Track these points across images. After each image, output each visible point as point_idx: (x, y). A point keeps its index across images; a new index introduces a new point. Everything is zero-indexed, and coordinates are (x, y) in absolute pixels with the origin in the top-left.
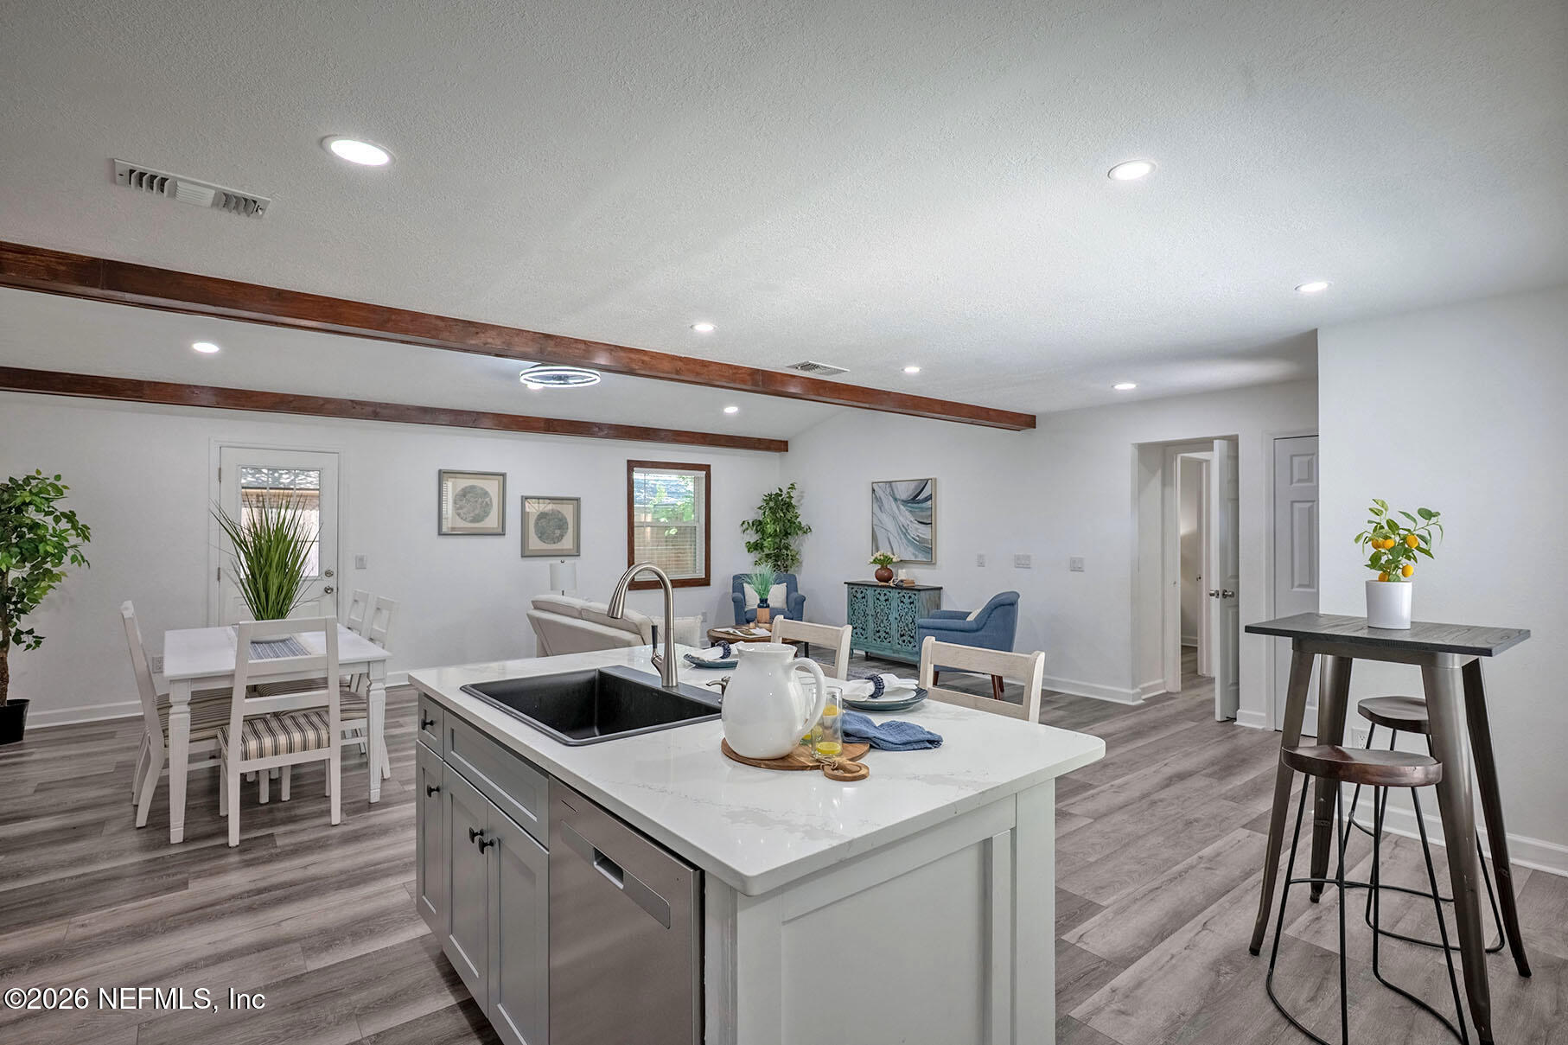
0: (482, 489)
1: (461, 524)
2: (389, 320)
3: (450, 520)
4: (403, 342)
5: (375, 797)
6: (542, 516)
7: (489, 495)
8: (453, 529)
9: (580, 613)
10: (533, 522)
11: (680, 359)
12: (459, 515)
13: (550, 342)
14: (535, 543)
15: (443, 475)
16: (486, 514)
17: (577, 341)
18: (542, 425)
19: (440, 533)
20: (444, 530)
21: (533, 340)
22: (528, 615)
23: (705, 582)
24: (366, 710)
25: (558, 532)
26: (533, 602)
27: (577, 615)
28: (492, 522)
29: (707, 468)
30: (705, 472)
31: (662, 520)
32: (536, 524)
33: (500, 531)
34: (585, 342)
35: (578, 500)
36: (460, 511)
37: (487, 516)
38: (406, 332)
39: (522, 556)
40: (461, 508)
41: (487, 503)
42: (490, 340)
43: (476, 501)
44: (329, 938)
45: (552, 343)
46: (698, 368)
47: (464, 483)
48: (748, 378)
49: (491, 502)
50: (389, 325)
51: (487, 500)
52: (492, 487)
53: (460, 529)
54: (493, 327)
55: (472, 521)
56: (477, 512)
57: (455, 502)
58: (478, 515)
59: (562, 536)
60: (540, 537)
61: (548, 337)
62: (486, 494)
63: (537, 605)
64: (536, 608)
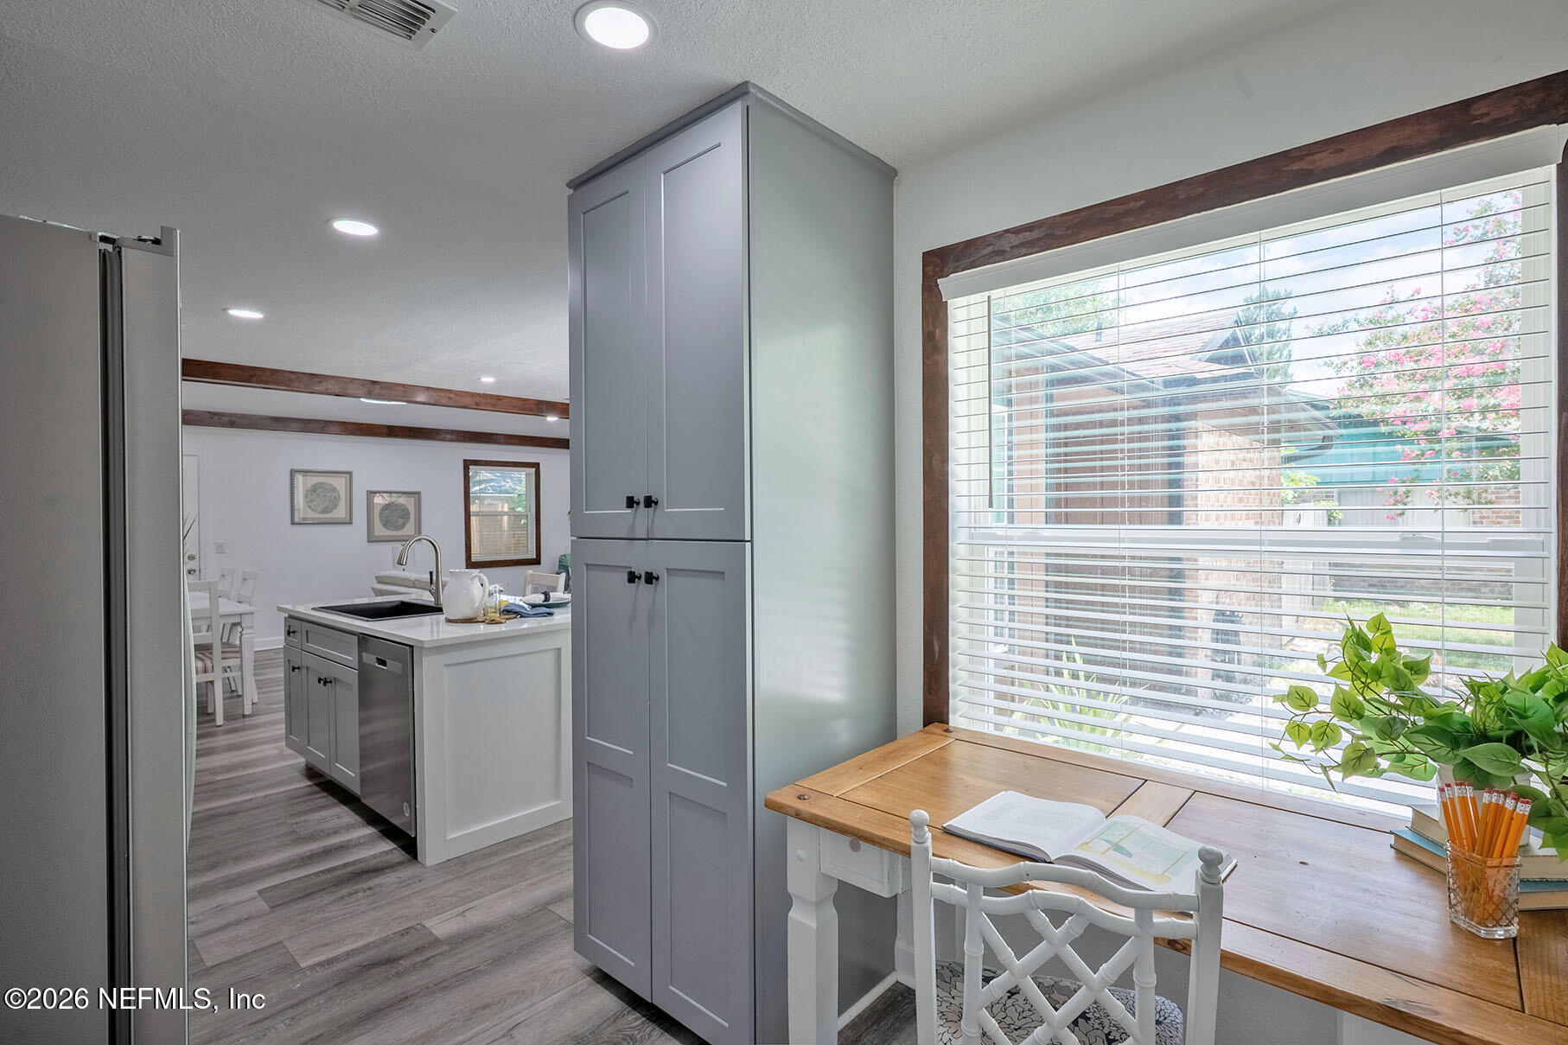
0: (330, 485)
1: (311, 515)
2: (254, 375)
3: (301, 510)
4: (264, 388)
5: (248, 711)
6: (386, 507)
7: (337, 491)
8: (304, 519)
9: (414, 584)
10: (378, 511)
11: (479, 395)
12: (310, 507)
13: (376, 386)
14: (380, 530)
15: (293, 473)
16: (335, 506)
17: (397, 385)
18: (385, 431)
19: (293, 523)
20: (296, 520)
21: (364, 385)
22: (373, 589)
23: (536, 561)
24: (240, 652)
25: (401, 521)
26: (376, 577)
27: (411, 585)
28: (340, 512)
29: (536, 466)
30: (534, 469)
31: (519, 509)
32: (381, 514)
33: (348, 520)
34: (404, 386)
35: (418, 493)
36: (311, 504)
37: (335, 508)
38: (266, 383)
39: (369, 542)
40: (312, 501)
41: (335, 497)
42: (330, 387)
43: (325, 496)
44: (228, 769)
45: (377, 387)
46: (493, 401)
47: (313, 480)
48: (533, 406)
49: (339, 494)
50: (254, 379)
51: (336, 494)
52: (340, 484)
53: (312, 519)
54: (332, 377)
55: (321, 512)
56: (326, 504)
57: (306, 497)
58: (327, 507)
59: (404, 524)
60: (384, 526)
61: (374, 383)
62: (334, 489)
63: (380, 580)
64: (379, 582)
